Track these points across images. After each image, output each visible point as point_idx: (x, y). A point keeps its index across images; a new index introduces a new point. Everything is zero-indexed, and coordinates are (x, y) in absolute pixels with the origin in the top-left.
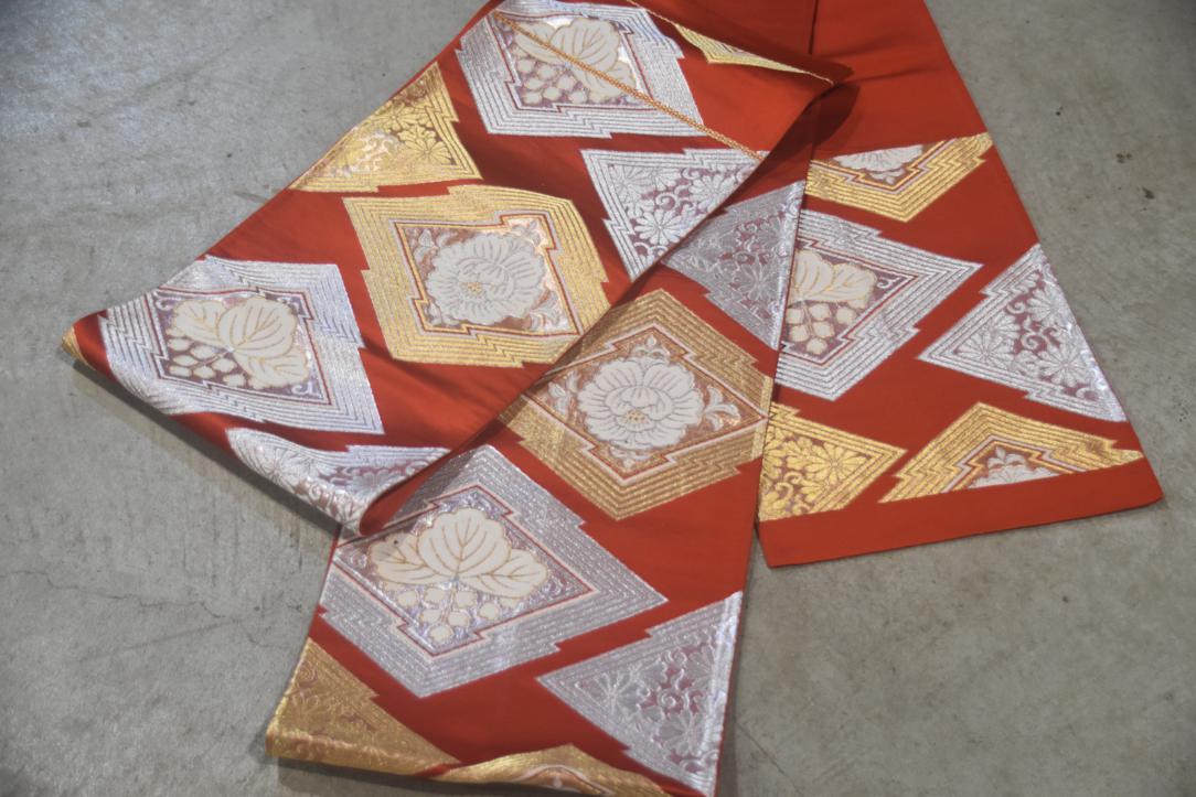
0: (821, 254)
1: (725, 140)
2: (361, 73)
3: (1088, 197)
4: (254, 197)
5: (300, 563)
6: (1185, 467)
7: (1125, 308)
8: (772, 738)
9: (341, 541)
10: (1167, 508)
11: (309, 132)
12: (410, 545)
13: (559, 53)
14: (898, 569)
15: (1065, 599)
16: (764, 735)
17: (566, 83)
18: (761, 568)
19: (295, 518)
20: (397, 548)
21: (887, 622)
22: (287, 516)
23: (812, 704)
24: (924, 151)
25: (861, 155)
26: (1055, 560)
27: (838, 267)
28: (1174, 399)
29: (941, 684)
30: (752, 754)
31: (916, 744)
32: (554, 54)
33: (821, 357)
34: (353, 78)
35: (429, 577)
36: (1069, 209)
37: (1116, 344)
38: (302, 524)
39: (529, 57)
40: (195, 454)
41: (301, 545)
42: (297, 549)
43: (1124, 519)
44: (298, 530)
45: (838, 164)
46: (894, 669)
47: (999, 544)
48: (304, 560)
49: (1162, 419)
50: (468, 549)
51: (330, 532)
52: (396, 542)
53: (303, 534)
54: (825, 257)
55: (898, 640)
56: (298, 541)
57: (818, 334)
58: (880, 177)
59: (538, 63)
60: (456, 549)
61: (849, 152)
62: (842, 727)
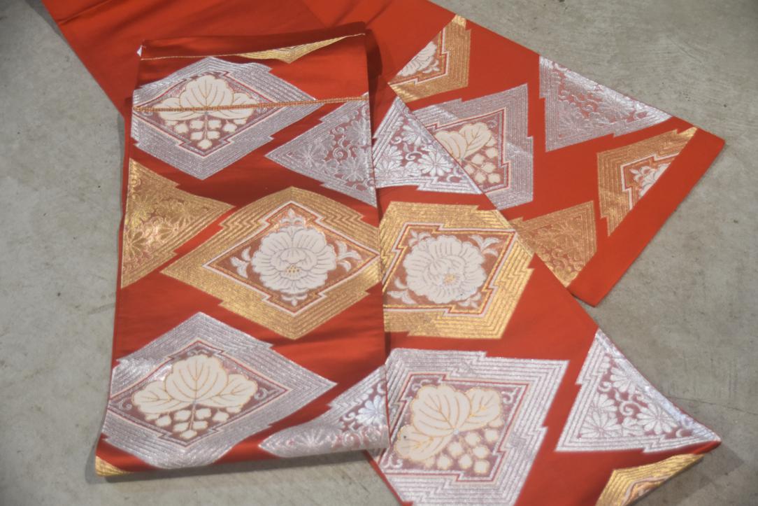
0: (446, 130)
1: (337, 100)
2: (83, 195)
3: (535, 18)
4: (103, 308)
5: (365, 489)
6: (714, 121)
7: (608, 62)
8: (688, 390)
9: (377, 459)
10: (728, 146)
11: (92, 249)
12: (413, 433)
13: (194, 109)
14: (651, 263)
15: (735, 222)
16: (684, 392)
17: (215, 124)
18: (591, 311)
19: (334, 467)
20: (408, 440)
21: (675, 293)
22: (329, 469)
23: (687, 359)
24: (436, 43)
25: (408, 65)
26: (711, 206)
27: (462, 131)
28: (675, 92)
29: (730, 304)
30: (689, 406)
31: (752, 342)
32: (192, 112)
33: (502, 182)
34: (82, 200)
35: (441, 442)
36: (533, 29)
37: (623, 83)
38: (342, 467)
39: (180, 122)
40: (239, 476)
41: (354, 479)
42: (355, 483)
43: (716, 164)
44: (343, 472)
45: (401, 77)
46: (702, 313)
47: (680, 216)
48: (366, 485)
49: (681, 105)
50: (445, 411)
51: (361, 460)
52: (405, 437)
53: (349, 473)
54: (449, 130)
55: (689, 297)
56: (350, 478)
57: (489, 172)
58: (430, 70)
59: (188, 122)
60: (439, 416)
61: (401, 68)
62: (712, 360)
